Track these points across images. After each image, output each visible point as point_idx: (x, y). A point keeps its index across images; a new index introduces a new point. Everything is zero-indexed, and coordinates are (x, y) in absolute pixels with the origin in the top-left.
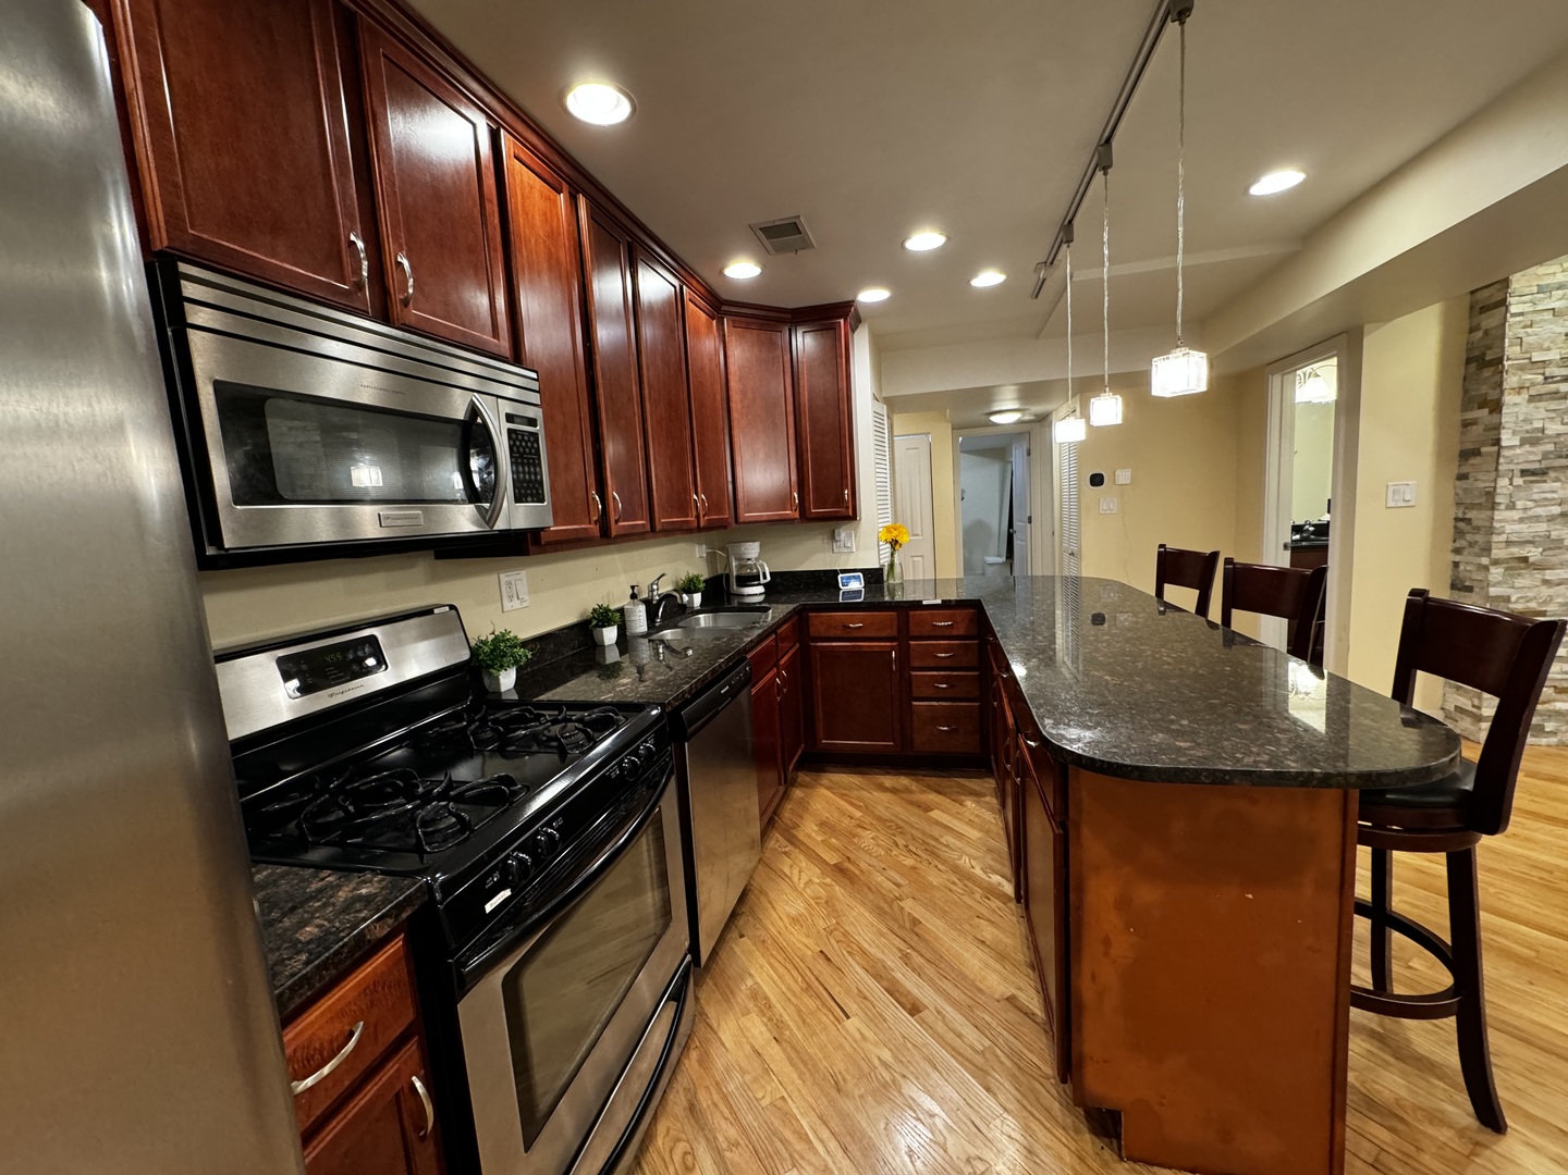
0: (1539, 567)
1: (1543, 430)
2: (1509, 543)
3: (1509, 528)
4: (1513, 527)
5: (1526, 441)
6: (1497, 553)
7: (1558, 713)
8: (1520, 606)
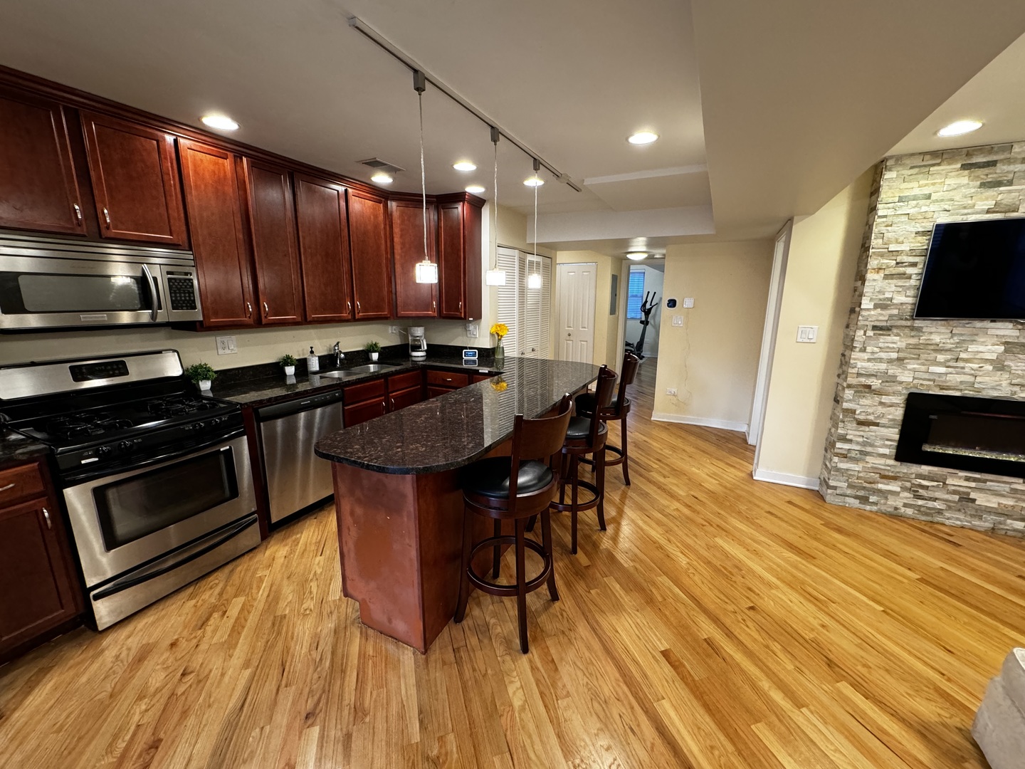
0: (879, 393)
1: (891, 299)
2: (859, 375)
3: (860, 364)
4: (863, 364)
5: (879, 306)
6: (851, 380)
7: (880, 491)
8: (862, 417)
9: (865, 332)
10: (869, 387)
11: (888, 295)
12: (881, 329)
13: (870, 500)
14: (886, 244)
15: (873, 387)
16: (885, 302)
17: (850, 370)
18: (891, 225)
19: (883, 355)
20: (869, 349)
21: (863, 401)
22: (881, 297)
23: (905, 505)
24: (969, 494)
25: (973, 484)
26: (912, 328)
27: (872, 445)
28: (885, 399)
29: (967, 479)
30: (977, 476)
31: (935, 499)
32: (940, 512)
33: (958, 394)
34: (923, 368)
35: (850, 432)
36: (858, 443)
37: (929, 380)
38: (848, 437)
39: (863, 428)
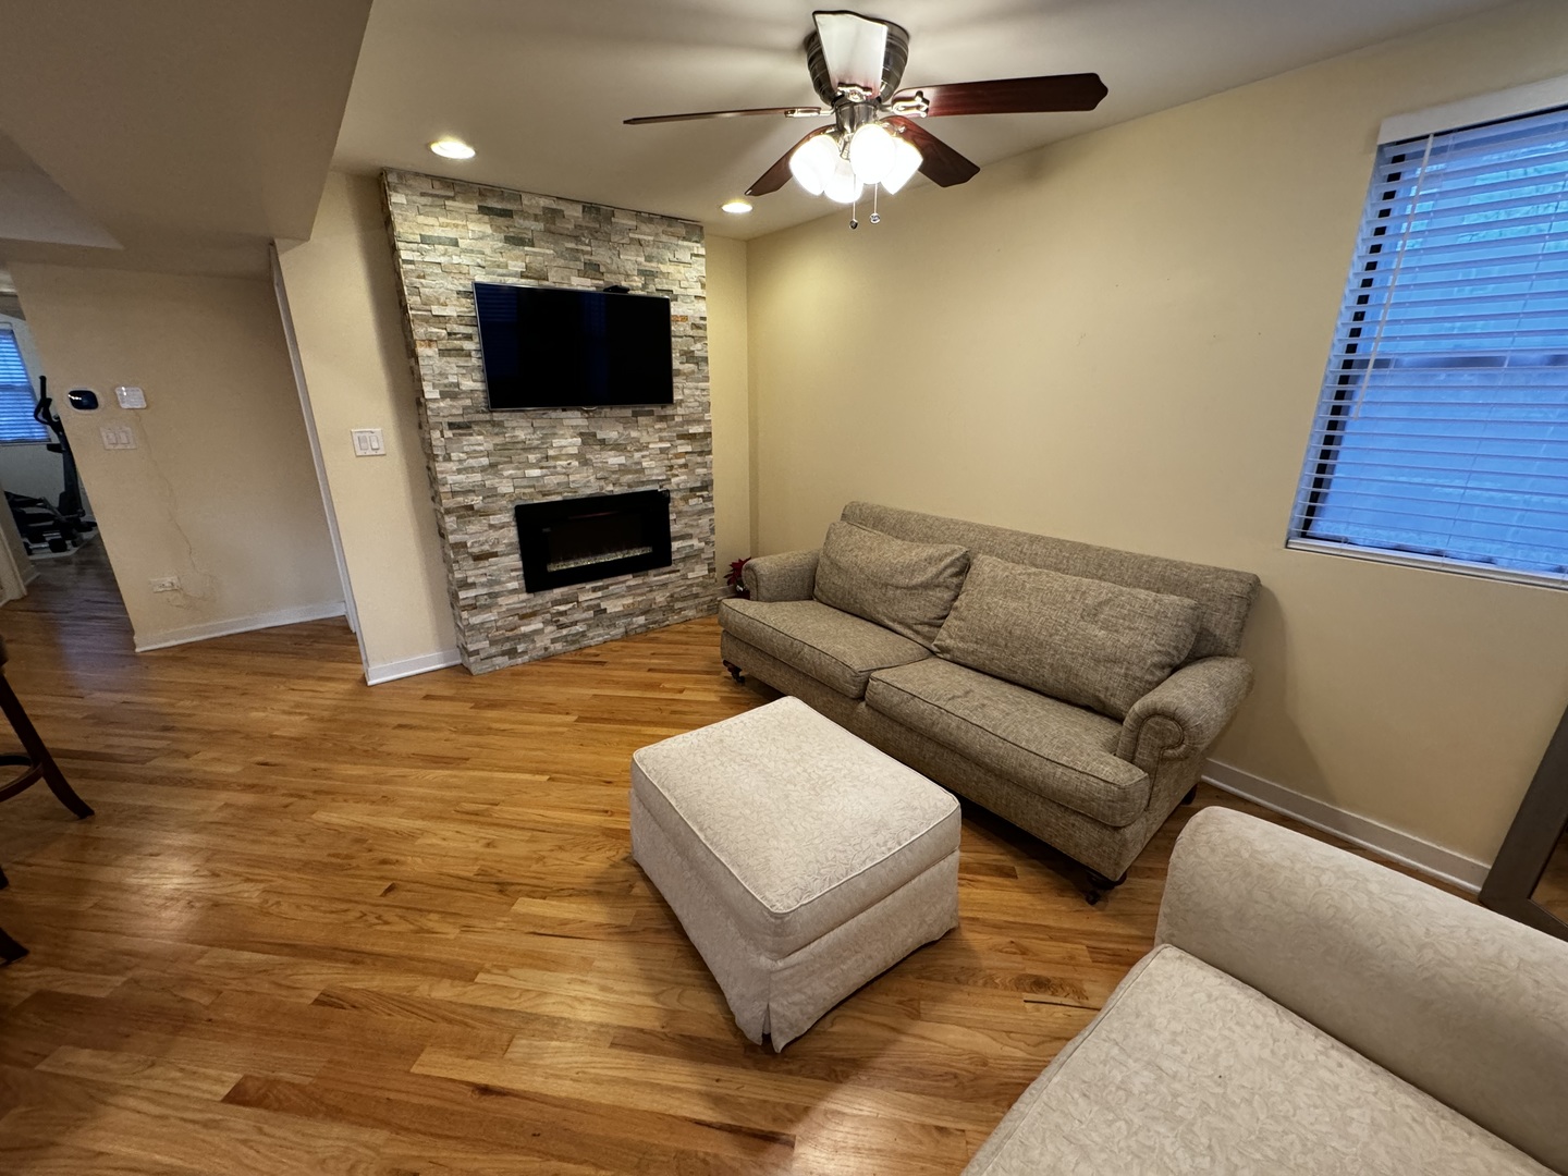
0: (484, 513)
1: (458, 385)
2: (454, 494)
3: (451, 479)
4: (454, 477)
5: (444, 395)
6: (448, 503)
7: (525, 635)
8: (476, 550)
9: (442, 432)
10: (471, 507)
11: (453, 379)
12: (461, 427)
13: (519, 651)
14: (425, 304)
15: (476, 507)
16: (452, 389)
17: (442, 489)
18: (424, 277)
19: (472, 462)
20: (454, 456)
21: (472, 528)
22: (446, 381)
23: (554, 641)
24: (599, 605)
25: (600, 594)
26: (494, 424)
27: (499, 583)
28: (494, 520)
29: (594, 590)
30: (600, 584)
31: (575, 623)
32: (583, 634)
33: (559, 498)
34: (519, 473)
35: (469, 573)
36: (483, 585)
37: (530, 487)
38: (470, 580)
39: (482, 564)
